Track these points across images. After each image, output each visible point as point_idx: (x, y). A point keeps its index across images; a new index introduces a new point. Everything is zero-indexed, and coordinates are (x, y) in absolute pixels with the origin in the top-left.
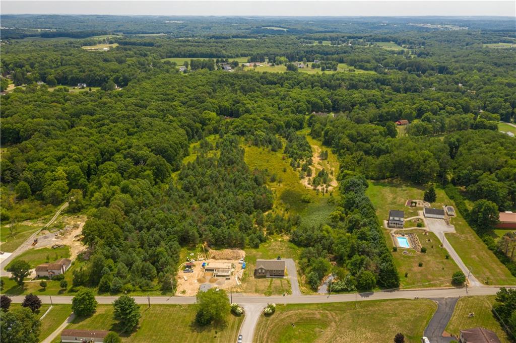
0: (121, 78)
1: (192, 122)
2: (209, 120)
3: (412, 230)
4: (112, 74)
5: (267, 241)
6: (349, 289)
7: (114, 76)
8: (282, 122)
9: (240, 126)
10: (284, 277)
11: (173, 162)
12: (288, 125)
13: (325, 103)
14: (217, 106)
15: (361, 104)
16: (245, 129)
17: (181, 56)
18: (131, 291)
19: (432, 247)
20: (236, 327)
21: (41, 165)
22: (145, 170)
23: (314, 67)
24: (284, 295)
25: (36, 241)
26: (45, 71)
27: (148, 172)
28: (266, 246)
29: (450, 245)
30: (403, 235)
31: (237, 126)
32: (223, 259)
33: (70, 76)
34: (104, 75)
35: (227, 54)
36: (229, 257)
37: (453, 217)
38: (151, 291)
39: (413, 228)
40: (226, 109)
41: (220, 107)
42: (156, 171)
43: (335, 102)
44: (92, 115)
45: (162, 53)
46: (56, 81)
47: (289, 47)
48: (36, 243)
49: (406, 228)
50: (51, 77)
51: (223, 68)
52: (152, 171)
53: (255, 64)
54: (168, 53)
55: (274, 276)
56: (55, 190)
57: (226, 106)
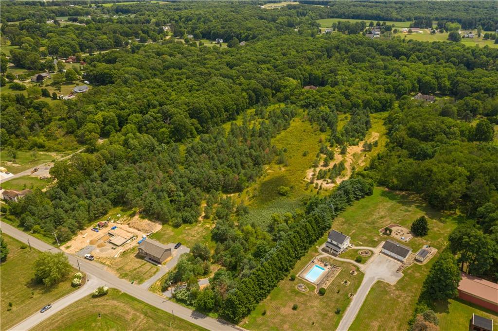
0: (251, 36)
1: (260, 86)
2: (285, 87)
3: (343, 262)
4: (245, 31)
5: (194, 224)
6: (188, 302)
7: (245, 34)
8: (360, 101)
9: (310, 98)
10: (159, 265)
11: (204, 125)
12: (367, 104)
13: (439, 84)
14: (307, 74)
15: (487, 91)
16: (313, 102)
17: (344, 17)
18: (37, 232)
19: (338, 292)
20: (58, 296)
21: (91, 107)
22: (162, 127)
23: (486, 37)
24: (132, 283)
25: (36, 170)
26: (197, 26)
27: (164, 129)
28: (187, 228)
29: (365, 296)
30: (326, 265)
31: (307, 98)
32: (135, 228)
33: (213, 31)
34: (238, 32)
35: (397, 16)
36: (140, 228)
37: (418, 263)
38: (49, 237)
39: (348, 260)
40: (316, 78)
41: (310, 75)
42: (173, 129)
43: (455, 84)
44: (180, 69)
45: (322, 13)
46: (201, 35)
47: (482, 11)
48: (35, 171)
49: (341, 257)
50: (197, 31)
51: (370, 33)
52: (169, 129)
53: (410, 30)
54: (330, 13)
55: (153, 260)
56: (85, 131)
57: (316, 74)
